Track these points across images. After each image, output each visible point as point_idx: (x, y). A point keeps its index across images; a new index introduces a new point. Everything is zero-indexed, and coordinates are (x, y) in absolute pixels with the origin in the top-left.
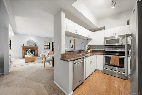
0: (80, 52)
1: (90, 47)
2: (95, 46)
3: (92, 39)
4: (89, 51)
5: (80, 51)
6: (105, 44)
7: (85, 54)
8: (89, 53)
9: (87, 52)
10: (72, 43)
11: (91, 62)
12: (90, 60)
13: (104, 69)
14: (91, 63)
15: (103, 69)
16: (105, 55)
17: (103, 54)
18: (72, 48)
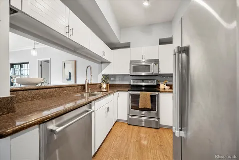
0: (84, 89)
1: (106, 78)
2: (114, 76)
3: (110, 63)
4: (104, 86)
5: (84, 86)
6: (130, 73)
7: (96, 93)
8: (105, 90)
9: (101, 87)
10: (70, 68)
11: (108, 108)
12: (107, 106)
13: (130, 117)
14: (108, 111)
15: (128, 117)
16: (130, 92)
17: (129, 91)
18: (70, 79)
